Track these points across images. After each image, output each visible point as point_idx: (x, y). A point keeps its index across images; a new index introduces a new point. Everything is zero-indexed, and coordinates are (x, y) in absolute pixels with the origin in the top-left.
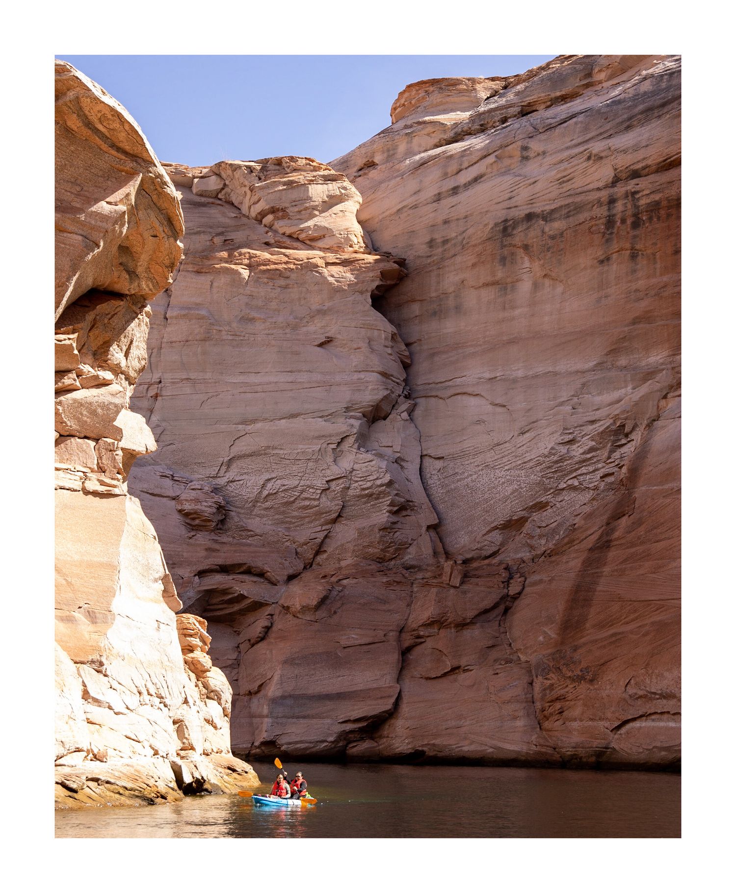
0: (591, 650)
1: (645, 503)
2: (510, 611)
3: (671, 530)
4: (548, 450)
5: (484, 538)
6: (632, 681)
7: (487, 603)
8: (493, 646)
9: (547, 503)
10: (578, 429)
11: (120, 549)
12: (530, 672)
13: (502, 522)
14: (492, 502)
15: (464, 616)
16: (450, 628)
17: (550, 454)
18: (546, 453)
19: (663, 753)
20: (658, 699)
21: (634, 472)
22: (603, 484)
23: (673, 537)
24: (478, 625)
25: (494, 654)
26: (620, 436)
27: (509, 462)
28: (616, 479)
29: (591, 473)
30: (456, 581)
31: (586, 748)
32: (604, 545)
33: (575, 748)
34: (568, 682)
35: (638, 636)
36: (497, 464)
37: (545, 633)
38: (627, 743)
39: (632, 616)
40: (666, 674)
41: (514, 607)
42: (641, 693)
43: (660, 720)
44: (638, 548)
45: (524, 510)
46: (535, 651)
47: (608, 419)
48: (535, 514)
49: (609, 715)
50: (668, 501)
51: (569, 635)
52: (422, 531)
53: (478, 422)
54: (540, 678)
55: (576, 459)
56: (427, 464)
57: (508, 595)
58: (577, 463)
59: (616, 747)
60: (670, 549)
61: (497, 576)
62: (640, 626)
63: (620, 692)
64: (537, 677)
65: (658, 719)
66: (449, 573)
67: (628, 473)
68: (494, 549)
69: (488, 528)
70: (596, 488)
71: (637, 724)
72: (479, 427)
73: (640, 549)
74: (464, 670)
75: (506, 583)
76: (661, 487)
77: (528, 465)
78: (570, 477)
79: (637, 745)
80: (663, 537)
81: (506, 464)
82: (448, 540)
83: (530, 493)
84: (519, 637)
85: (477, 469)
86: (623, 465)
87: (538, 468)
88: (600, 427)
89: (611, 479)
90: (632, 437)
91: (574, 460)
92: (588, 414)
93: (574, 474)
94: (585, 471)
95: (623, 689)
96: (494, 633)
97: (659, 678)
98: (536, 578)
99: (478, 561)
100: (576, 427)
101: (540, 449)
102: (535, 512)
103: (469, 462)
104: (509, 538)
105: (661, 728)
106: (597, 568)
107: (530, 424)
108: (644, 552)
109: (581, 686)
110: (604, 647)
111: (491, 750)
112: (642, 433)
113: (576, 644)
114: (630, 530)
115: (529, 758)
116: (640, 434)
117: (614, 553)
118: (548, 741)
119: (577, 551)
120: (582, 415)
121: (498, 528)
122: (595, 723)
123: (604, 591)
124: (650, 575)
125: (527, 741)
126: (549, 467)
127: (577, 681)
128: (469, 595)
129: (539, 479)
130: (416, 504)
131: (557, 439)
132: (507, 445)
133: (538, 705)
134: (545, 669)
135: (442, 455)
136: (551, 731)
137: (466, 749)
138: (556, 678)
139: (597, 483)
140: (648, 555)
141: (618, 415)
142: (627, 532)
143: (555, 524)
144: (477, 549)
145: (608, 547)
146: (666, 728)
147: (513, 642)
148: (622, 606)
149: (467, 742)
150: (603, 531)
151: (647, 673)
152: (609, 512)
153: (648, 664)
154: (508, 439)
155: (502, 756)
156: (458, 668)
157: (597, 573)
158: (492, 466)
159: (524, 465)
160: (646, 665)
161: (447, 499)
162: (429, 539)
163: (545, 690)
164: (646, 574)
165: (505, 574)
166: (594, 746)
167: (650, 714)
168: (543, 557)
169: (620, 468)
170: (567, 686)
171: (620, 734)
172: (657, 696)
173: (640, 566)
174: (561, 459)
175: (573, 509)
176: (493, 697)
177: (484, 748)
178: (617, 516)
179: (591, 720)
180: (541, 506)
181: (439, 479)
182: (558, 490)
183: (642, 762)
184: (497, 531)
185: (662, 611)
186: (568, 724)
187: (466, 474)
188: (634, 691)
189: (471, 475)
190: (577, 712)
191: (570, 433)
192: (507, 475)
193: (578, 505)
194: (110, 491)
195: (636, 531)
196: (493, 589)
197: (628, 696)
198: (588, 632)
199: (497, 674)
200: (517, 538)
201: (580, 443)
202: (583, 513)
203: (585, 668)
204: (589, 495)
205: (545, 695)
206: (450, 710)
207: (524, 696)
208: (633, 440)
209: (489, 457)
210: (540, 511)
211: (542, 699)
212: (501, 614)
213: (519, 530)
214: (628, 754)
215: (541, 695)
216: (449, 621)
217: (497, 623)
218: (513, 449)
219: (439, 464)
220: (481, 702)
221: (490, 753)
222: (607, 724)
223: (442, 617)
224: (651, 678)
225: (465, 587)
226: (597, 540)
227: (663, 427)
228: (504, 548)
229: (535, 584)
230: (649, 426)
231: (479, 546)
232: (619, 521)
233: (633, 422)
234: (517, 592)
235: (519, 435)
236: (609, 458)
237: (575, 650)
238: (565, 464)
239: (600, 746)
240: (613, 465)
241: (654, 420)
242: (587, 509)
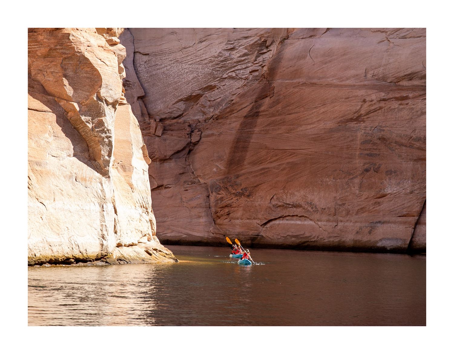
0: (248, 178)
1: (281, 90)
2: (192, 152)
3: (299, 107)
4: (217, 53)
5: (173, 106)
6: (275, 197)
7: (179, 147)
8: (183, 173)
9: (215, 86)
10: (237, 41)
11: (130, 133)
12: (207, 189)
13: (185, 97)
14: (179, 84)
15: (165, 154)
16: (156, 161)
17: (219, 56)
18: (216, 55)
19: (293, 239)
20: (291, 207)
21: (272, 71)
22: (251, 76)
23: (299, 112)
24: (173, 160)
25: (184, 178)
26: (263, 47)
27: (191, 60)
28: (260, 74)
29: (244, 69)
30: (159, 133)
31: (245, 235)
32: (254, 114)
33: (238, 235)
34: (233, 196)
35: (279, 170)
36: (183, 60)
37: (217, 166)
38: (270, 233)
39: (274, 159)
40: (296, 193)
41: (195, 150)
42: (280, 204)
43: (292, 220)
44: (276, 117)
45: (200, 90)
46: (211, 177)
47: (256, 37)
48: (206, 92)
49: (260, 216)
50: (296, 90)
51: (233, 168)
52: (134, 100)
53: (172, 33)
54: (214, 193)
55: (235, 60)
56: (138, 58)
57: (191, 143)
58: (235, 63)
59: (264, 235)
60: (298, 119)
61: (183, 130)
62: (280, 165)
63: (267, 203)
64: (212, 192)
65: (290, 219)
66: (154, 127)
67: (268, 70)
68: (180, 113)
69: (177, 100)
70: (246, 79)
71: (277, 222)
72: (172, 36)
73: (279, 118)
74: (166, 187)
75: (189, 135)
76: (291, 81)
77: (204, 62)
78: (230, 71)
79: (277, 234)
80: (293, 112)
81: (189, 60)
82: (149, 106)
83: (204, 80)
84: (199, 168)
85: (170, 63)
86: (265, 66)
87: (210, 64)
88: (251, 41)
89: (256, 74)
90: (271, 48)
91: (234, 61)
92: (243, 32)
93: (233, 69)
94: (240, 68)
95: (269, 201)
96: (183, 165)
97: (292, 196)
98: (209, 132)
99: (169, 120)
100: (236, 40)
101: (212, 53)
102: (207, 91)
103: (165, 58)
104: (190, 107)
105: (292, 224)
106: (250, 128)
107: (206, 36)
108: (281, 120)
109: (241, 199)
110: (257, 176)
111: (185, 236)
112: (277, 47)
113: (238, 173)
114: (271, 106)
115: (209, 241)
116: (276, 47)
117: (261, 120)
118: (220, 231)
119: (236, 117)
120: (239, 33)
121: (183, 100)
122: (251, 221)
123: (255, 143)
124: (286, 134)
125: (207, 231)
126: (217, 64)
127: (239, 196)
128: (168, 142)
129: (211, 71)
130: (131, 83)
131: (223, 47)
132: (191, 49)
133: (213, 209)
134: (217, 188)
135: (148, 53)
136: (222, 225)
137: (169, 235)
138: (224, 194)
139: (248, 75)
140: (284, 122)
141: (263, 34)
142: (269, 108)
143: (220, 99)
144: (169, 112)
145: (258, 116)
146: (295, 224)
147: (195, 171)
148: (268, 152)
149: (169, 231)
150: (253, 106)
151: (284, 192)
152: (256, 94)
153: (285, 187)
154: (191, 45)
155: (191, 239)
156: (162, 186)
157: (250, 131)
158: (180, 61)
159: (201, 62)
160: (284, 188)
161: (150, 80)
162: (139, 105)
163: (217, 200)
164: (283, 133)
165: (188, 129)
166: (250, 234)
167: (286, 216)
168: (212, 119)
169: (263, 67)
170: (232, 198)
171: (266, 227)
172: (290, 206)
173: (279, 128)
174: (225, 60)
175: (231, 90)
176: (185, 204)
177: (180, 234)
178: (262, 96)
179: (248, 219)
180: (211, 88)
181: (146, 68)
182: (222, 78)
183: (280, 244)
184: (182, 102)
185: (294, 156)
186: (233, 221)
187: (163, 66)
188: (276, 203)
189: (166, 66)
190: (239, 214)
191: (232, 44)
192: (190, 68)
193: (234, 88)
194: (122, 102)
195: (275, 107)
196: (182, 138)
197: (272, 206)
198: (246, 167)
199: (187, 190)
200: (195, 107)
201: (238, 50)
202: (238, 94)
203: (245, 189)
204: (241, 83)
205: (217, 203)
206: (157, 212)
207: (204, 204)
208: (271, 50)
209: (179, 56)
210: (210, 91)
211: (216, 206)
212: (187, 154)
213: (196, 102)
214: (271, 239)
215: (215, 203)
216: (156, 157)
217: (184, 159)
218: (195, 52)
219: (145, 58)
220: (177, 207)
221: (184, 237)
222: (259, 222)
223: (152, 155)
224: (287, 196)
225: (165, 136)
226: (249, 111)
227: (291, 44)
228: (186, 113)
229: (208, 136)
230: (282, 42)
231: (170, 111)
232: (264, 100)
233: (272, 39)
234: (197, 140)
235: (199, 43)
236: (256, 60)
237: (238, 177)
238: (228, 62)
239: (254, 234)
240: (258, 65)
241: (285, 39)
242: (241, 91)
